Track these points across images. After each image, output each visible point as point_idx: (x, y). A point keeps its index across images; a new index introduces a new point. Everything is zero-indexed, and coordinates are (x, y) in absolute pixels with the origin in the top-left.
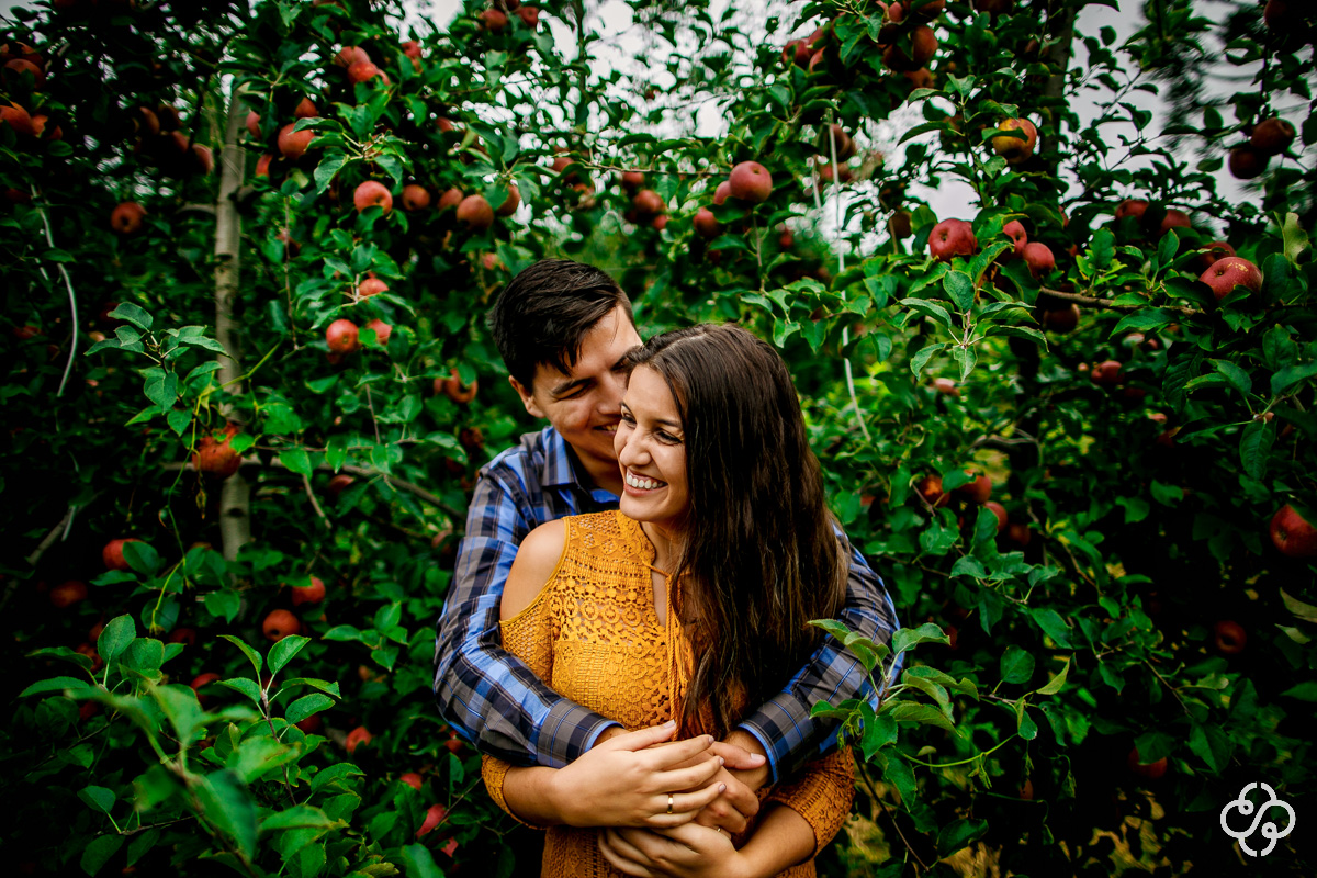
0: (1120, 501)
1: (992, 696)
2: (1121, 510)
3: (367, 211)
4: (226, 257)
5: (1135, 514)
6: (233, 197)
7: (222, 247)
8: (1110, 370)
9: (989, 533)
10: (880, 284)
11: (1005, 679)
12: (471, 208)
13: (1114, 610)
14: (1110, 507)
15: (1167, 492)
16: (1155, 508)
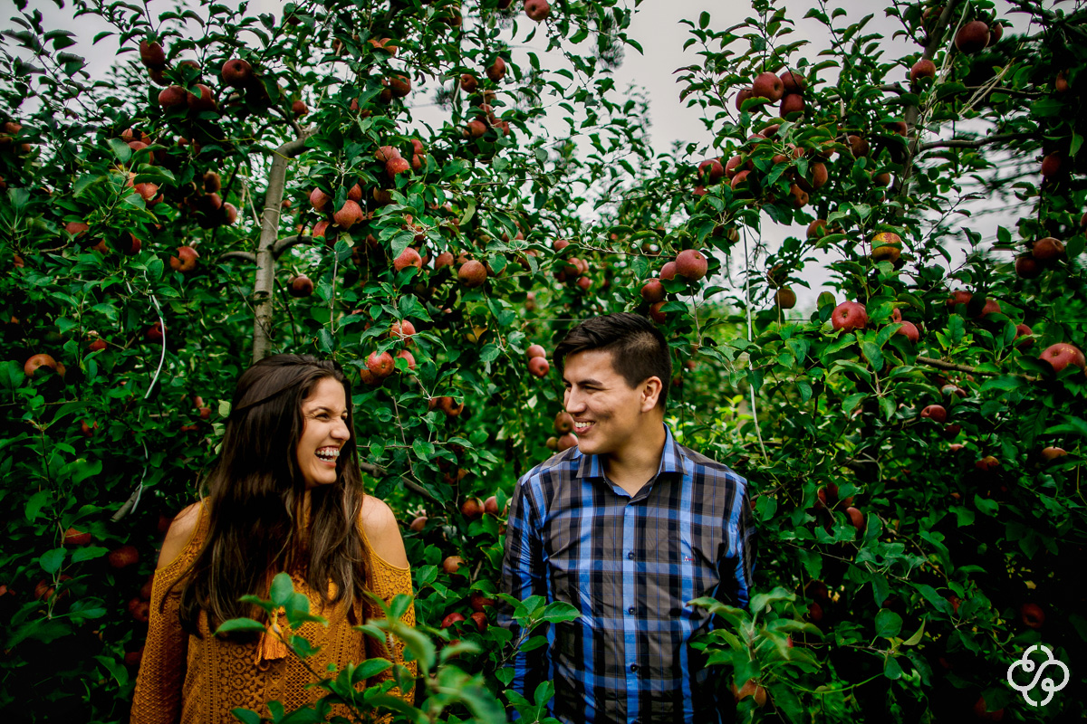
0: (952, 510)
1: (870, 647)
2: (953, 517)
3: (405, 270)
4: (264, 294)
5: (964, 520)
6: (270, 247)
7: (260, 286)
8: (935, 411)
9: (876, 532)
10: (798, 346)
11: (880, 635)
12: (472, 269)
13: (960, 592)
14: (945, 514)
15: (988, 505)
16: (979, 515)
